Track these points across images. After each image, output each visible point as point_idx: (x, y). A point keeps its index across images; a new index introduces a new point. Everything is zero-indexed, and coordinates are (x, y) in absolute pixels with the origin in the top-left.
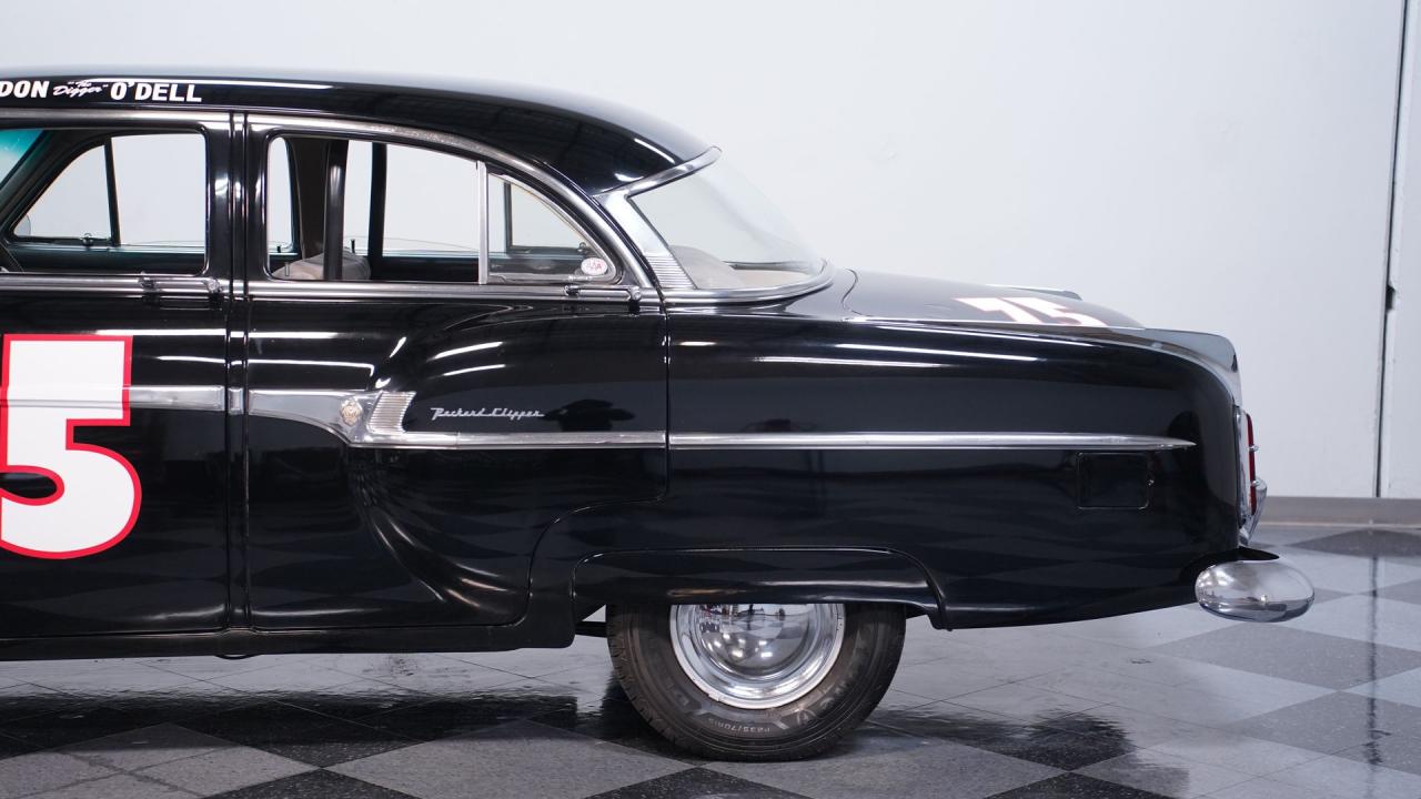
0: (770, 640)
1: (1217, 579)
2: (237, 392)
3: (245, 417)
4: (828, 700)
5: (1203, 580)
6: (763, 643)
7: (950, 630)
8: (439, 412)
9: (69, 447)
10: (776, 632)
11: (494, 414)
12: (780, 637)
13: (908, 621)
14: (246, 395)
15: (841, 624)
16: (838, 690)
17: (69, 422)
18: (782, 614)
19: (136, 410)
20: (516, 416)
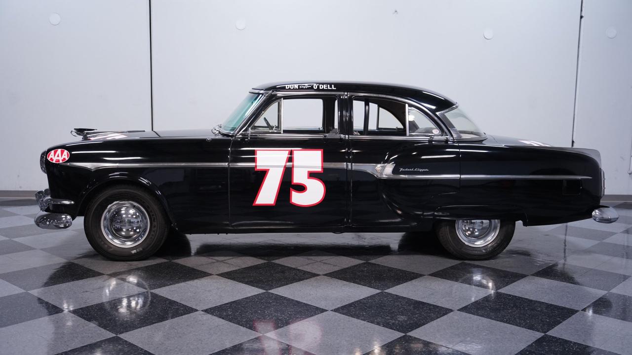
0: (478, 230)
1: (596, 213)
2: (349, 164)
3: (351, 171)
4: (495, 245)
5: (593, 213)
6: (476, 230)
7: (526, 226)
8: (401, 169)
9: (308, 178)
10: (481, 228)
11: (416, 170)
12: (482, 229)
13: (516, 222)
14: (352, 165)
15: (499, 225)
16: (498, 242)
17: (308, 172)
18: (482, 223)
19: (324, 169)
20: (421, 170)
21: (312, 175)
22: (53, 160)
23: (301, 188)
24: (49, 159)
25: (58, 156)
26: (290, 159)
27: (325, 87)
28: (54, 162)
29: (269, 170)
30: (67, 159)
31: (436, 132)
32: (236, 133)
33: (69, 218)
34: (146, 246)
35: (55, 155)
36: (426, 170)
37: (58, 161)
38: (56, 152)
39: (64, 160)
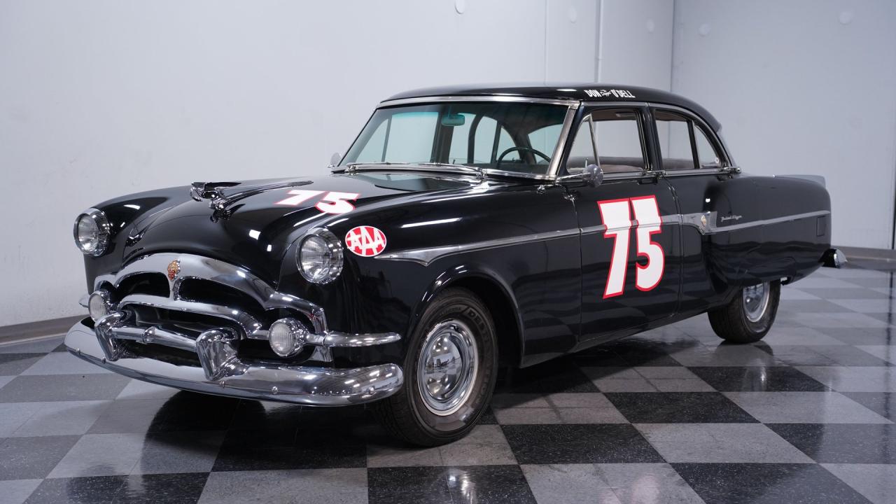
3: (683, 226)
8: (723, 219)
9: (651, 243)
11: (733, 218)
17: (650, 233)
19: (663, 226)
20: (737, 218)
21: (654, 238)
22: (360, 251)
23: (645, 261)
24: (352, 249)
25: (368, 242)
26: (632, 216)
27: (622, 94)
28: (364, 254)
29: (616, 235)
30: (384, 246)
31: (717, 161)
32: (554, 176)
33: (396, 370)
34: (477, 402)
35: (360, 240)
36: (740, 217)
37: (369, 251)
38: (358, 232)
39: (379, 247)
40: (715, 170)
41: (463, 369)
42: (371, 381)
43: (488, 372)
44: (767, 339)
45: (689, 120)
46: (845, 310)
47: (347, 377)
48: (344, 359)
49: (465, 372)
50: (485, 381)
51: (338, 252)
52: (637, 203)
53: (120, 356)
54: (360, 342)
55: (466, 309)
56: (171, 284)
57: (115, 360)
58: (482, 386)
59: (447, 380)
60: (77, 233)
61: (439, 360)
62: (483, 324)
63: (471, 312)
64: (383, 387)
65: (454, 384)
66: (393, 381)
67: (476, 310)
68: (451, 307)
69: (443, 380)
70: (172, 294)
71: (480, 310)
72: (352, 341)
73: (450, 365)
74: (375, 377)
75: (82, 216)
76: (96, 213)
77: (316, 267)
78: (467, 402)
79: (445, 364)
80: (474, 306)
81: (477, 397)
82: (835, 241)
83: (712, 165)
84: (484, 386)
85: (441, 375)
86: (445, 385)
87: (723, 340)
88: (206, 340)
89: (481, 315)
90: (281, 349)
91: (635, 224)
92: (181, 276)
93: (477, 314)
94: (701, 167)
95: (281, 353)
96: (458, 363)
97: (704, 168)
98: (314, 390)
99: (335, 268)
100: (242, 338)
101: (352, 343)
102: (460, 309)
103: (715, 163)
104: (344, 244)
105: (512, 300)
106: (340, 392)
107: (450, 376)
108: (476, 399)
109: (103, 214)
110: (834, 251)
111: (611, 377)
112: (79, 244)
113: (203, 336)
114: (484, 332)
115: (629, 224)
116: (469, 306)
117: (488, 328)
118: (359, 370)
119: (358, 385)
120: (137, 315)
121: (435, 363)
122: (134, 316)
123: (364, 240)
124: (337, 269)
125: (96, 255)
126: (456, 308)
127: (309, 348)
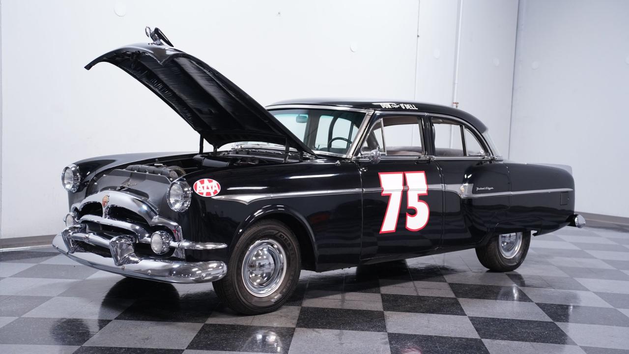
2: (443, 185)
3: (445, 192)
4: (520, 253)
8: (478, 189)
9: (418, 201)
11: (486, 189)
15: (521, 237)
17: (418, 194)
18: (511, 236)
19: (428, 191)
20: (489, 189)
21: (421, 198)
22: (202, 193)
23: (413, 212)
24: (197, 192)
25: (208, 188)
26: (405, 183)
27: (408, 107)
28: (204, 195)
29: (391, 194)
30: (219, 191)
31: (482, 152)
32: (351, 156)
33: (223, 265)
34: (284, 290)
35: (203, 187)
36: (492, 188)
37: (208, 194)
38: (202, 183)
39: (216, 191)
40: (480, 158)
41: (275, 269)
42: (209, 270)
43: (293, 273)
44: (519, 271)
45: (461, 124)
46: (592, 257)
47: (194, 267)
48: (192, 257)
49: (277, 272)
50: (290, 278)
51: (189, 193)
52: (409, 176)
53: (76, 250)
54: (202, 247)
55: (278, 233)
56: (104, 209)
57: (73, 253)
58: (288, 280)
59: (264, 275)
60: (63, 178)
61: (260, 263)
62: (289, 243)
63: (281, 235)
64: (216, 274)
65: (270, 278)
66: (221, 271)
67: (284, 234)
68: (267, 231)
69: (262, 275)
70: (104, 214)
71: (288, 235)
72: (198, 246)
73: (267, 267)
74: (213, 268)
75: (67, 168)
76: (75, 167)
77: (177, 201)
78: (277, 290)
79: (263, 266)
80: (283, 231)
81: (284, 287)
82: (577, 208)
83: (478, 154)
84: (290, 281)
85: (261, 272)
86: (263, 278)
87: (488, 269)
88: (115, 241)
89: (288, 237)
90: (156, 249)
91: (406, 188)
92: (109, 204)
93: (285, 237)
94: (467, 155)
95: (156, 251)
96: (273, 266)
97: (470, 156)
98: (173, 274)
99: (188, 203)
100: (137, 242)
101: (197, 247)
102: (273, 232)
103: (480, 153)
104: (192, 189)
105: (308, 229)
106: (188, 275)
107: (266, 273)
108: (283, 289)
109: (78, 168)
110: (576, 216)
111: (394, 285)
112: (64, 184)
113: (114, 239)
114: (291, 248)
115: (401, 188)
116: (280, 232)
117: (293, 246)
118: (201, 263)
119: (200, 272)
120: (87, 227)
121: (257, 264)
122: (86, 227)
123: (205, 188)
124: (188, 204)
125: (74, 192)
126: (271, 232)
127: (172, 249)
